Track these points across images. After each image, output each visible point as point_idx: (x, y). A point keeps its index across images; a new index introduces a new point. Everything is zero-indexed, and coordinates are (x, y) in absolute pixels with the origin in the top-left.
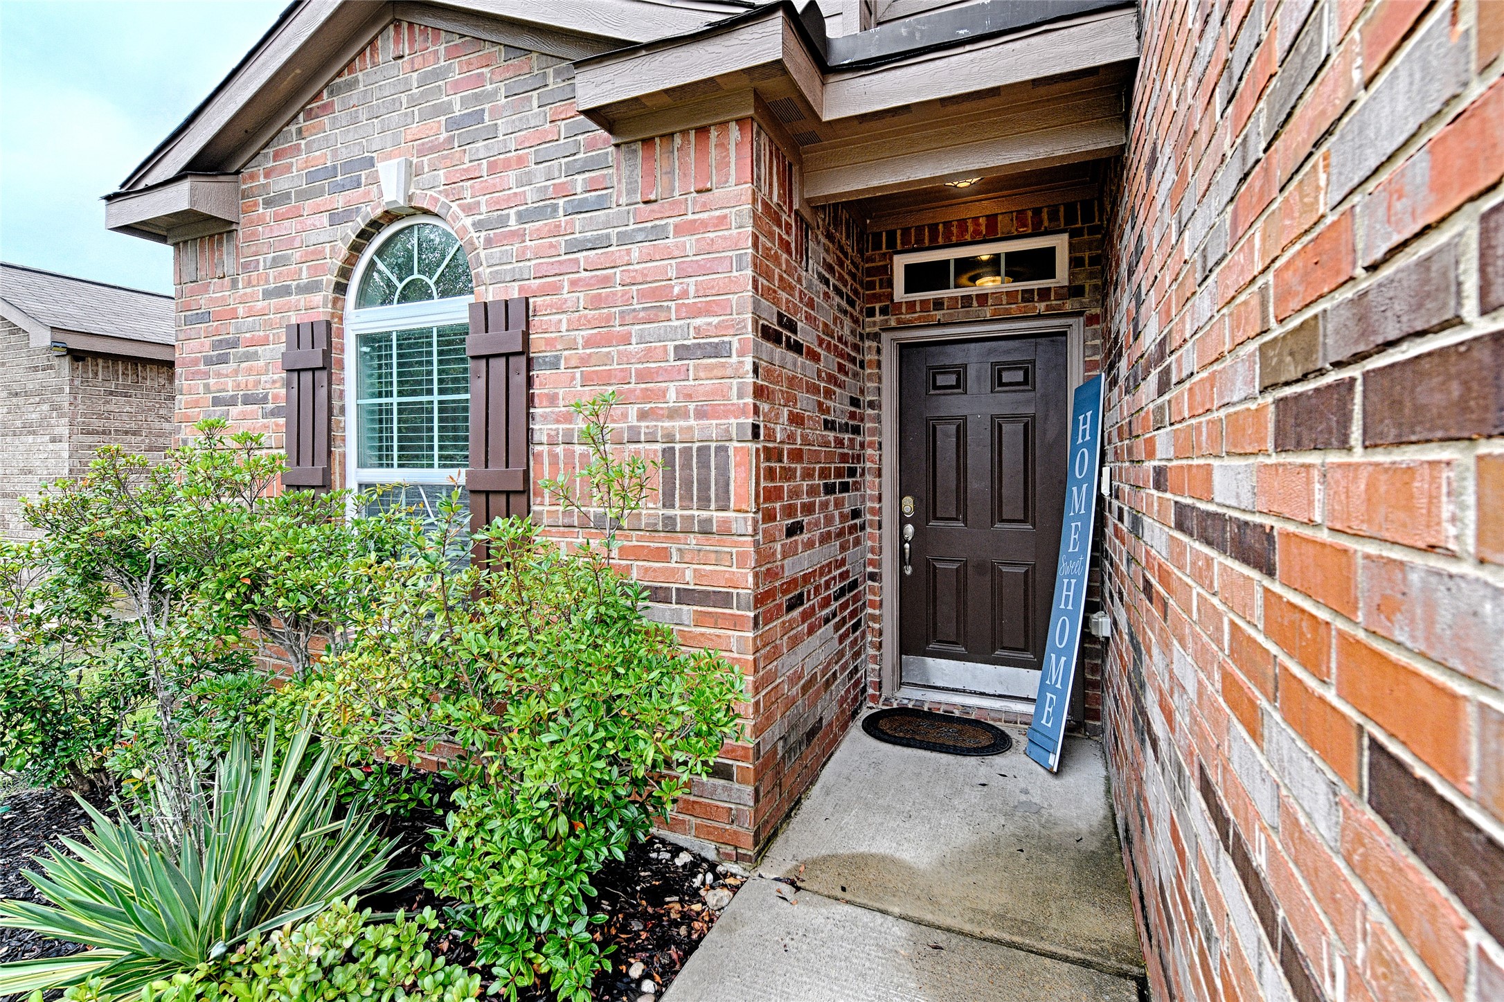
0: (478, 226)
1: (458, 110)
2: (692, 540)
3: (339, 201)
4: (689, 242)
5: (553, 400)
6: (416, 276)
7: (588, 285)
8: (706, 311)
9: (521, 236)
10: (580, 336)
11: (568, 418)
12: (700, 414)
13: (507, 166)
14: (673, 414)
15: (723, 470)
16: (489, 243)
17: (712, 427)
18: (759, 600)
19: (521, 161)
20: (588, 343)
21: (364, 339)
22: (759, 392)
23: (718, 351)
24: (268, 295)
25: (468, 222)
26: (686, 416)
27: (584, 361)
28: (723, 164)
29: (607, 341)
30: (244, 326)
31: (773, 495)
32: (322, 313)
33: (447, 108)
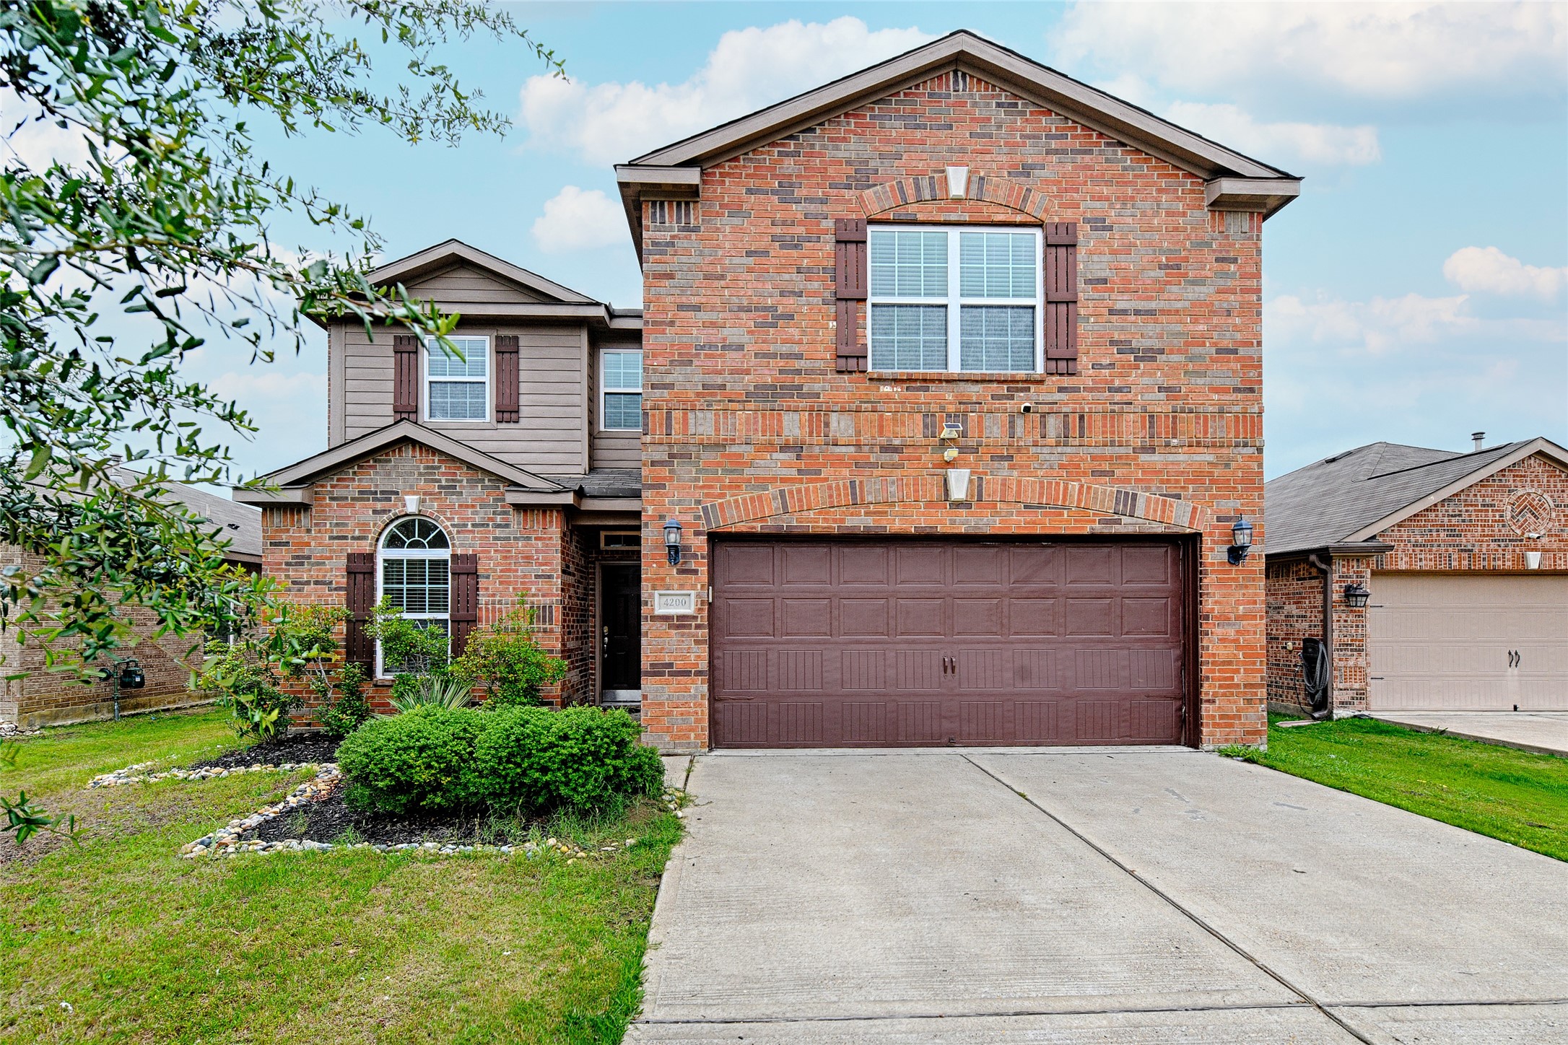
0: (453, 526)
1: (444, 483)
2: (540, 634)
3: (379, 506)
4: (540, 543)
5: (487, 589)
6: (417, 538)
7: (501, 552)
8: (545, 564)
9: (473, 532)
10: (499, 568)
11: (494, 595)
12: (543, 596)
13: (467, 506)
14: (534, 595)
15: (551, 613)
16: (458, 532)
17: (548, 600)
18: (563, 652)
19: (473, 506)
20: (501, 571)
21: (385, 561)
22: (563, 590)
23: (550, 577)
24: (332, 538)
25: (449, 524)
26: (538, 596)
27: (500, 577)
28: (551, 522)
29: (509, 570)
30: (315, 550)
31: (564, 621)
32: (368, 550)
33: (439, 481)
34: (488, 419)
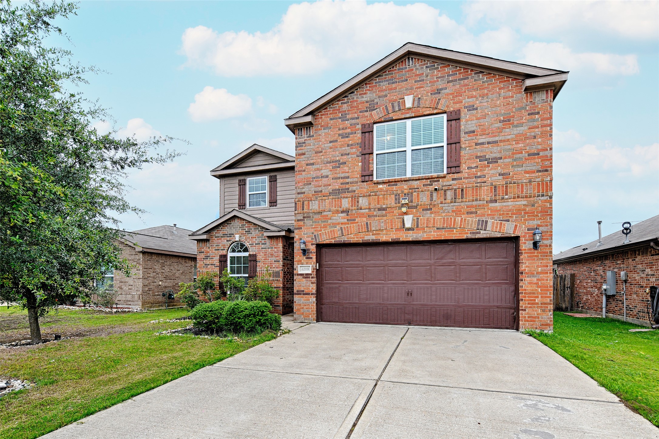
0: (249, 244)
1: (247, 230)
2: (276, 282)
3: (228, 239)
4: (276, 249)
5: (259, 266)
6: (239, 249)
7: (264, 253)
8: (277, 257)
9: (255, 246)
10: (263, 259)
11: (261, 268)
12: (277, 268)
13: (254, 238)
14: (274, 268)
15: (279, 274)
16: (251, 247)
17: (278, 269)
18: (283, 288)
19: (255, 238)
20: (264, 260)
21: (230, 257)
22: (283, 266)
23: (279, 261)
24: (215, 250)
25: (248, 244)
27: (263, 262)
28: (279, 242)
29: (266, 259)
30: (211, 254)
31: (285, 277)
32: (225, 253)
33: (245, 229)
34: (267, 206)
